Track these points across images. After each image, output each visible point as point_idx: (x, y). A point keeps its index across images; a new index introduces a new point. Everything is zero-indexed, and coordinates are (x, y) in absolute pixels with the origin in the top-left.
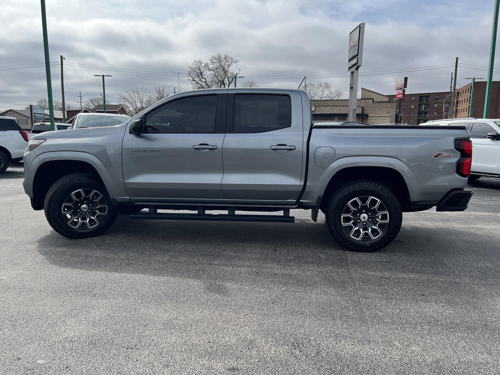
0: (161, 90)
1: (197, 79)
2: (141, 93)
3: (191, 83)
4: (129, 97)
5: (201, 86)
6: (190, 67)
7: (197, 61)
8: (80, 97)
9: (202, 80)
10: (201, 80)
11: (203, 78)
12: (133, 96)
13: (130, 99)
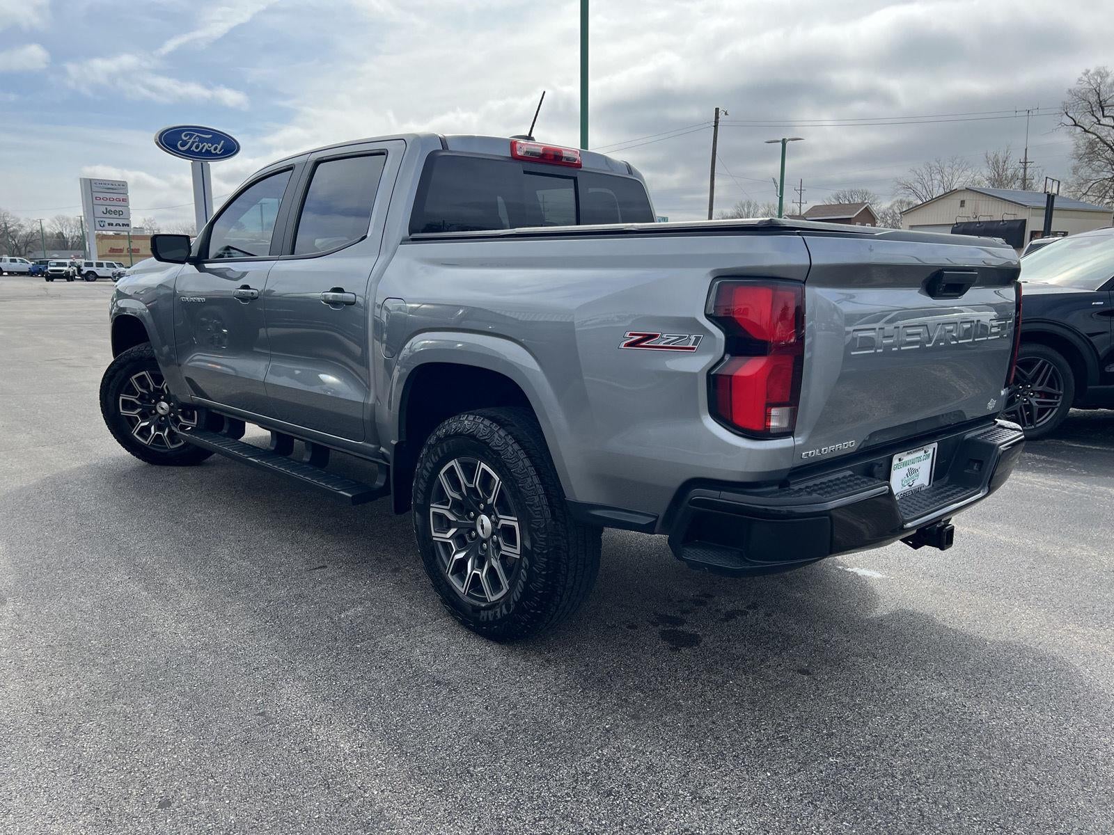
0: (1001, 160)
1: (1087, 121)
2: (947, 170)
3: (1070, 133)
4: (918, 182)
5: (1098, 137)
6: (1070, 91)
7: (1092, 71)
8: (799, 192)
9: (1103, 121)
10: (1099, 121)
11: (1104, 116)
12: (930, 178)
13: (919, 187)
